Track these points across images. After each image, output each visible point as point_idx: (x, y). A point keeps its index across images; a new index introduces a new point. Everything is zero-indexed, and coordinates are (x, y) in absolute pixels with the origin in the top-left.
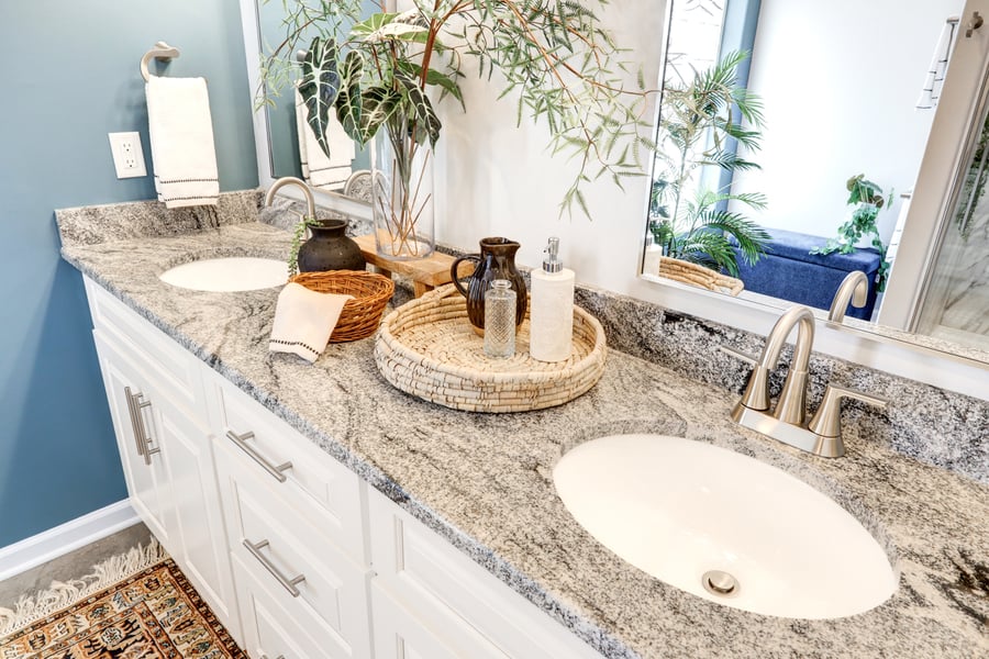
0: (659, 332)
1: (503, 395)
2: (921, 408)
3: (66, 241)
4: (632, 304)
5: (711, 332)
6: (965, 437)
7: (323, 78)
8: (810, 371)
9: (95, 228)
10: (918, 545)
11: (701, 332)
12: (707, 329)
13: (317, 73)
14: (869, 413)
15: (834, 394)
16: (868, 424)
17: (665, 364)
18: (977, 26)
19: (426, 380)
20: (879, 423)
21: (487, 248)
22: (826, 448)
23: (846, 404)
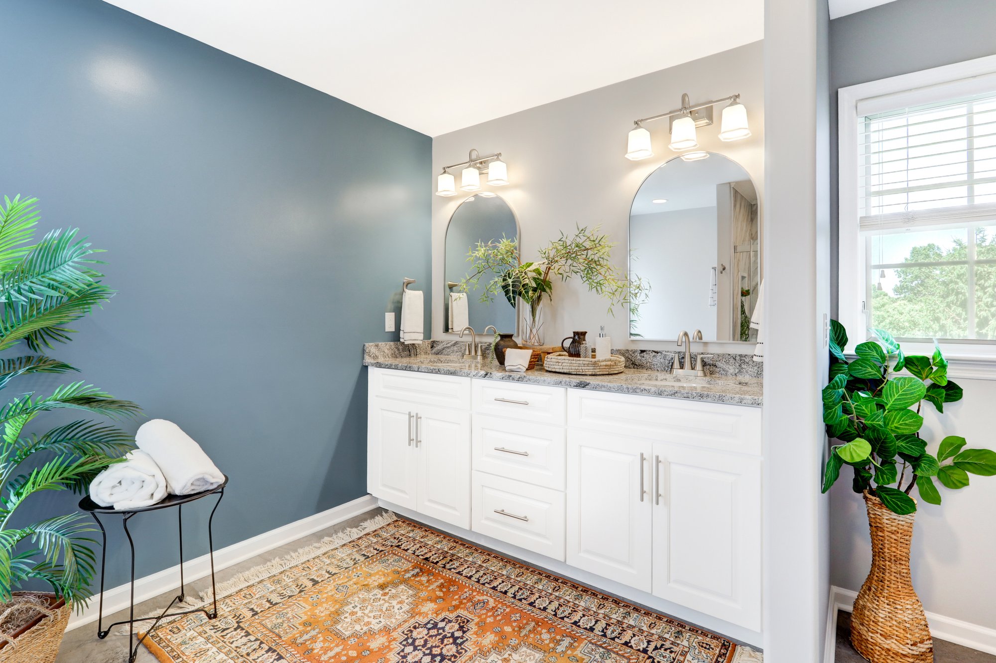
0: (639, 357)
1: (601, 367)
2: (724, 360)
3: (366, 357)
4: (627, 350)
5: (657, 352)
6: (737, 365)
7: (513, 282)
8: (691, 358)
11: (654, 354)
12: (655, 352)
14: (710, 366)
15: (699, 357)
16: (711, 369)
17: (643, 368)
18: (724, 269)
19: (575, 365)
20: (714, 368)
21: (575, 333)
22: (700, 373)
23: (704, 364)
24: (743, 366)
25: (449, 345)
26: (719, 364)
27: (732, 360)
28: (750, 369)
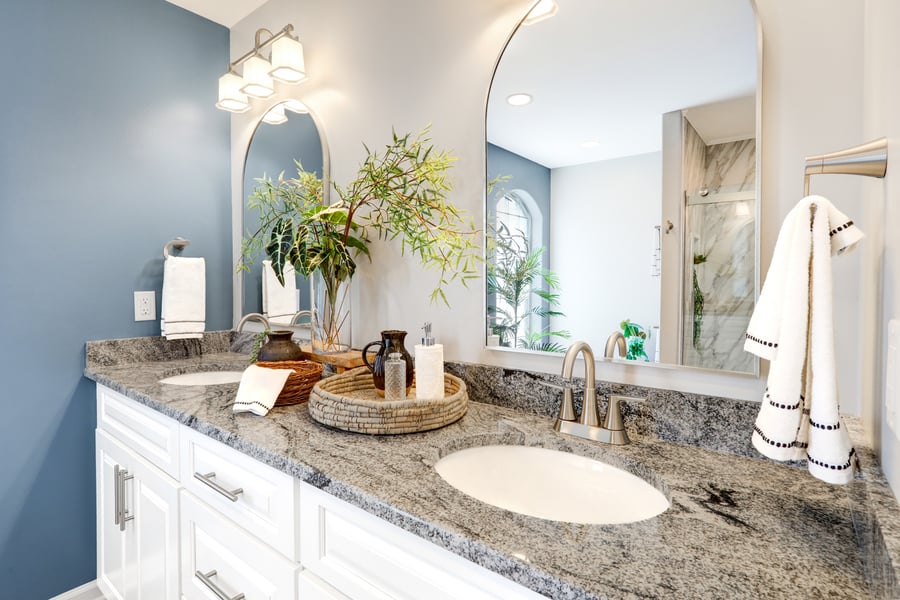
0: (502, 384)
1: (398, 419)
2: (670, 406)
3: (89, 363)
4: (483, 368)
5: (534, 377)
6: (701, 421)
7: (283, 240)
8: (598, 392)
9: (112, 354)
10: (682, 483)
11: (528, 379)
12: (531, 376)
13: (279, 238)
14: (640, 416)
15: (614, 399)
16: (641, 424)
17: (508, 405)
18: (671, 228)
20: (648, 422)
21: (386, 335)
22: (617, 438)
23: (625, 412)
24: (714, 425)
25: (248, 339)
26: (658, 414)
27: (687, 409)
28: (732, 435)
